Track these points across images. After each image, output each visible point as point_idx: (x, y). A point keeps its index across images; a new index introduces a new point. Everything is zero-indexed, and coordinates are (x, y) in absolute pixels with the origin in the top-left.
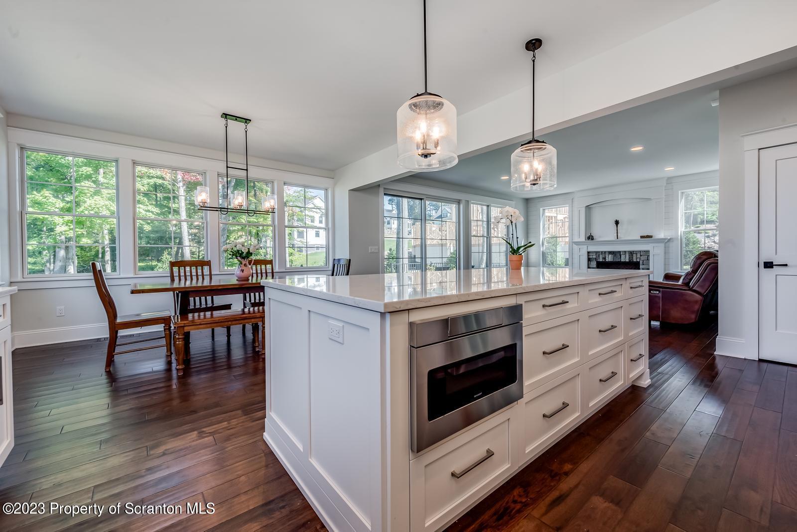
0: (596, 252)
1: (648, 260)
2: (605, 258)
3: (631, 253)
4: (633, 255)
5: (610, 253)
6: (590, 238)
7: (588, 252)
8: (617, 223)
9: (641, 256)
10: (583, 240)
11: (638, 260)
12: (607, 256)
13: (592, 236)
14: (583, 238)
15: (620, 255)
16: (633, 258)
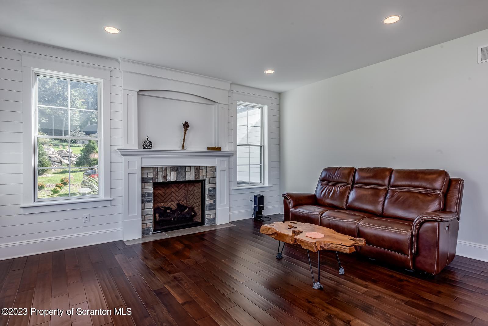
0: (154, 168)
1: (214, 177)
2: (165, 177)
3: (197, 169)
4: (199, 172)
5: (173, 169)
6: (147, 145)
7: (143, 168)
8: (186, 126)
9: (207, 172)
10: (135, 147)
11: (205, 178)
12: (168, 174)
13: (149, 142)
14: (134, 145)
15: (185, 171)
16: (199, 175)
